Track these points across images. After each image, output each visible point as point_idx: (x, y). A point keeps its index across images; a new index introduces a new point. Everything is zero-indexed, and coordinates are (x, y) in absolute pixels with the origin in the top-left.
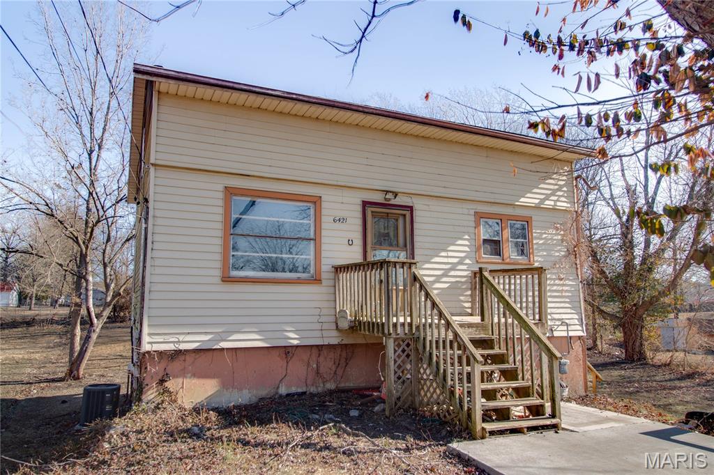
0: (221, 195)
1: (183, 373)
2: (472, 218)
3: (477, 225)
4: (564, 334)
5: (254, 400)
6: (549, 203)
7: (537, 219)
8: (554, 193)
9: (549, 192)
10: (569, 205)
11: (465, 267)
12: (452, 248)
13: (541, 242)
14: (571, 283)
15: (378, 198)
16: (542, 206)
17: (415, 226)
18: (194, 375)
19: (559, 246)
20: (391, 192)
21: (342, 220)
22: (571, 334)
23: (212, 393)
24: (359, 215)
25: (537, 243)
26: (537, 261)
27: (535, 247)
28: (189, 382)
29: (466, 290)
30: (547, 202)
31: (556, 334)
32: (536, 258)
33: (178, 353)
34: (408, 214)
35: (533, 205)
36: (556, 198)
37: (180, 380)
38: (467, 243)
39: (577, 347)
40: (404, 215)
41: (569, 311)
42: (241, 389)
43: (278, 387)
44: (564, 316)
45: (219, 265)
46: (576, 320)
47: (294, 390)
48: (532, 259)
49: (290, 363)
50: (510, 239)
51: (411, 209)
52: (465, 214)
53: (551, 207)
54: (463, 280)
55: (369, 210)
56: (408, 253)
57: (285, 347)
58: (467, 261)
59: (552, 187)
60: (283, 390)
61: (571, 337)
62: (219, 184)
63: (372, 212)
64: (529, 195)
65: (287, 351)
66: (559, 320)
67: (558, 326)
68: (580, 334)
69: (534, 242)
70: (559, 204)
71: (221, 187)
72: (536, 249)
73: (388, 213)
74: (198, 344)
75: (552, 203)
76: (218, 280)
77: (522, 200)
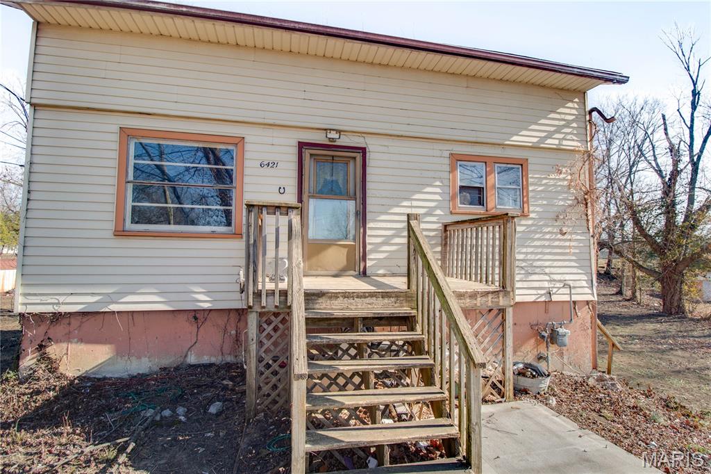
0: (116, 137)
1: (68, 338)
2: (447, 161)
3: (453, 169)
4: (567, 298)
5: (156, 369)
6: (552, 142)
7: (534, 160)
8: (559, 130)
9: (552, 129)
10: (579, 144)
11: (434, 219)
12: (417, 196)
13: (540, 188)
14: (579, 237)
15: (319, 138)
16: (542, 145)
17: (369, 170)
18: (81, 340)
19: (565, 193)
20: (333, 130)
21: (272, 165)
22: (575, 298)
23: (103, 360)
24: (295, 158)
25: (533, 191)
26: (533, 212)
27: (530, 194)
28: (76, 348)
29: (436, 245)
30: (549, 141)
31: (555, 298)
32: (531, 208)
33: (57, 317)
34: (359, 157)
35: (530, 144)
36: (561, 136)
37: (64, 345)
38: (438, 190)
39: (585, 315)
40: (355, 158)
41: (575, 270)
42: (139, 358)
43: (186, 356)
44: (567, 277)
45: (112, 216)
46: (584, 282)
47: (206, 359)
48: (526, 209)
49: (201, 329)
50: (497, 186)
51: (363, 151)
52: (438, 157)
53: (555, 147)
54: (432, 234)
55: (307, 153)
56: (358, 200)
57: (195, 311)
58: (438, 212)
59: (556, 123)
60: (192, 359)
61: (575, 302)
62: (112, 125)
63: (311, 155)
64: (524, 133)
65: (197, 316)
66: (560, 281)
67: (559, 288)
68: (590, 298)
69: (530, 188)
70: (565, 142)
71: (116, 129)
72: (532, 198)
73: (333, 157)
74: (83, 306)
75: (556, 142)
76: (110, 234)
77: (515, 138)
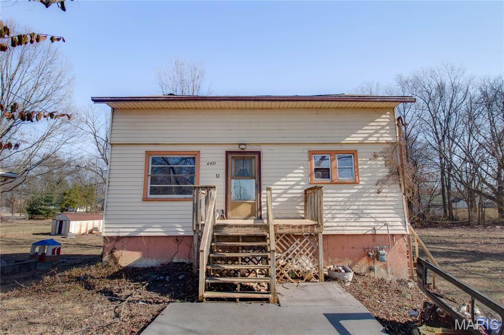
0: (144, 156)
1: (122, 248)
2: (307, 155)
3: (310, 159)
4: (386, 232)
5: (159, 265)
6: (373, 139)
7: (360, 150)
8: (377, 132)
9: (372, 131)
10: (391, 139)
11: (300, 187)
12: (289, 175)
13: (366, 167)
14: (394, 195)
15: (236, 148)
16: (366, 142)
17: (262, 163)
18: (128, 249)
19: (383, 168)
20: (242, 144)
21: (213, 163)
22: (391, 232)
23: (137, 259)
24: (224, 159)
25: (362, 168)
26: (362, 181)
27: (360, 170)
28: (125, 253)
29: (301, 202)
30: (370, 139)
31: (378, 232)
32: (360, 179)
33: (118, 238)
34: (257, 156)
35: (358, 142)
36: (379, 135)
37: (121, 251)
38: (302, 171)
39: (402, 244)
40: (255, 157)
41: (393, 215)
42: (152, 259)
43: (173, 259)
44: (387, 219)
45: (142, 192)
46: (400, 223)
47: (182, 260)
48: (357, 179)
49: (180, 246)
50: (338, 167)
51: (259, 153)
52: (301, 153)
53: (374, 142)
54: (299, 195)
55: (230, 157)
56: (256, 179)
57: (177, 236)
58: (302, 183)
59: (374, 128)
60: (175, 260)
61: (393, 235)
62: (142, 150)
63: (232, 157)
64: (353, 135)
65: (178, 239)
66: (382, 222)
67: (382, 226)
68: (404, 232)
69: (359, 167)
70: (381, 139)
71: (144, 152)
72: (361, 172)
73: (243, 157)
74: (128, 233)
75: (376, 139)
76: (141, 200)
77: (348, 139)
